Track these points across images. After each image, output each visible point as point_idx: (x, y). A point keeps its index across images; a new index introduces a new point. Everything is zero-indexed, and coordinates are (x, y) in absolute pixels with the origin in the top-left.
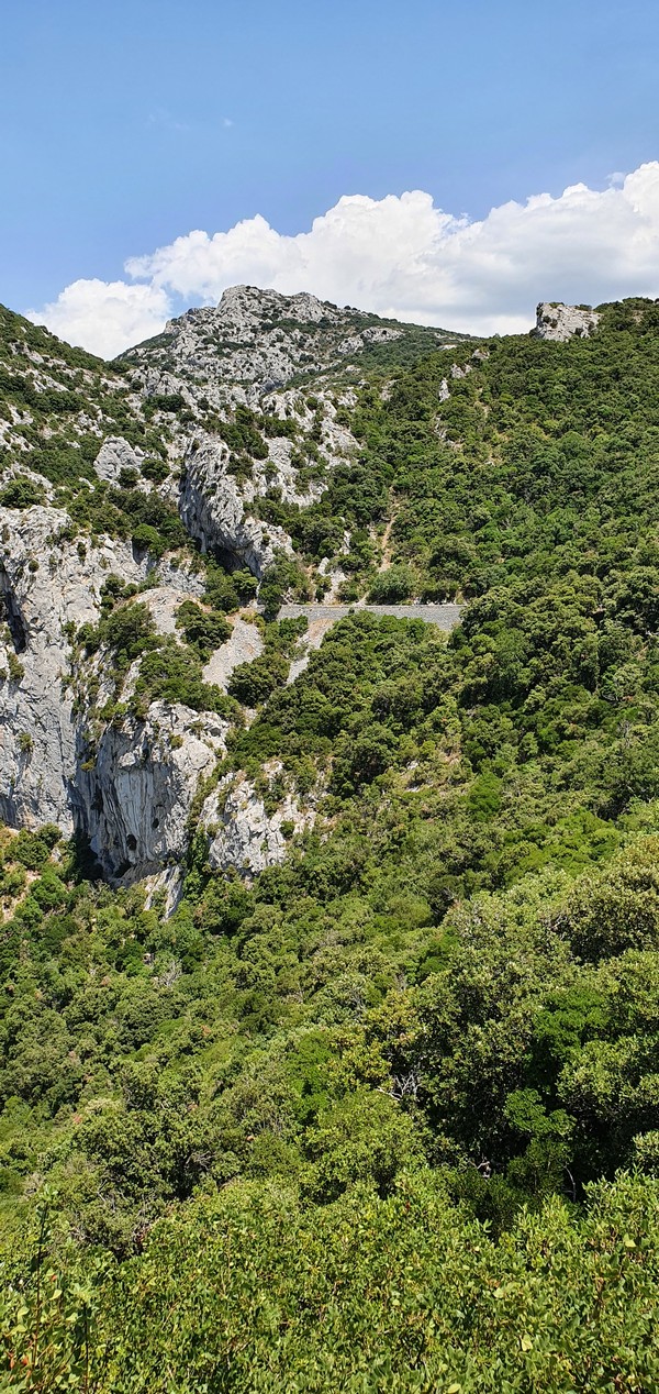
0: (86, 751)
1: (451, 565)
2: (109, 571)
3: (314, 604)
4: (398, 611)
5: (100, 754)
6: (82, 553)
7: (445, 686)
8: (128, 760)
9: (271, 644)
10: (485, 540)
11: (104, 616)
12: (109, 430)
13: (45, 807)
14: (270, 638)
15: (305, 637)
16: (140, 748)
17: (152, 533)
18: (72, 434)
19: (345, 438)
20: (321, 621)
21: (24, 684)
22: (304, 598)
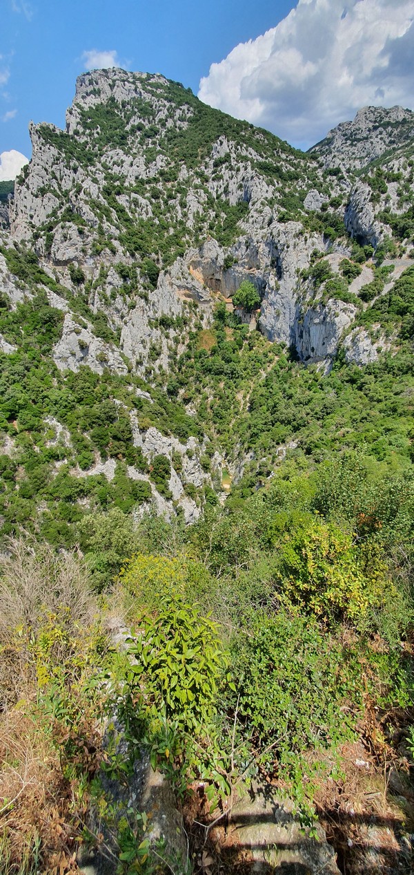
0: (300, 317)
2: (314, 247)
3: (397, 260)
5: (305, 318)
6: (306, 240)
8: (317, 321)
9: (377, 276)
11: (311, 266)
12: (309, 187)
13: (282, 335)
14: (378, 274)
15: (392, 274)
16: (322, 317)
17: (332, 230)
18: (296, 190)
20: (400, 267)
21: (279, 292)
22: (394, 257)
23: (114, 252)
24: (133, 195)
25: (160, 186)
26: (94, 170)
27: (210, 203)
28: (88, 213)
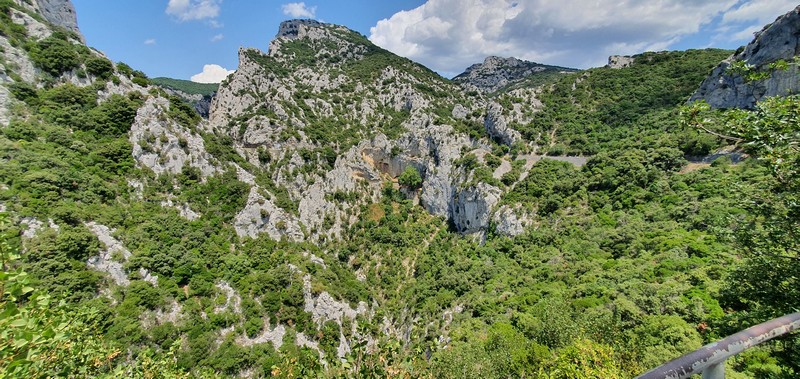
0: (455, 195)
1: (578, 144)
2: (463, 144)
3: (527, 155)
4: (558, 158)
5: (460, 197)
6: (456, 138)
7: (582, 184)
8: (470, 199)
10: (591, 136)
11: (462, 157)
12: (455, 102)
13: (441, 210)
14: (515, 165)
15: (526, 165)
16: (474, 196)
17: (476, 132)
18: (446, 104)
19: (538, 103)
20: (531, 161)
21: (438, 175)
22: (525, 153)
23: (299, 139)
24: (318, 99)
25: (340, 95)
26: (287, 80)
27: (380, 108)
28: (279, 109)
